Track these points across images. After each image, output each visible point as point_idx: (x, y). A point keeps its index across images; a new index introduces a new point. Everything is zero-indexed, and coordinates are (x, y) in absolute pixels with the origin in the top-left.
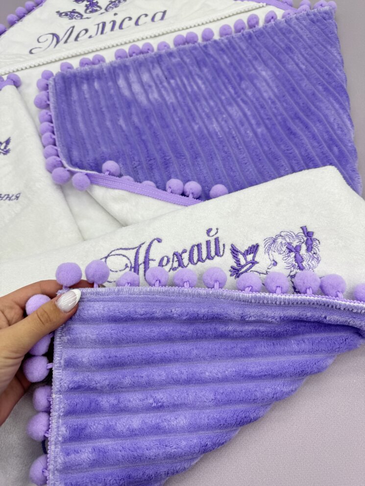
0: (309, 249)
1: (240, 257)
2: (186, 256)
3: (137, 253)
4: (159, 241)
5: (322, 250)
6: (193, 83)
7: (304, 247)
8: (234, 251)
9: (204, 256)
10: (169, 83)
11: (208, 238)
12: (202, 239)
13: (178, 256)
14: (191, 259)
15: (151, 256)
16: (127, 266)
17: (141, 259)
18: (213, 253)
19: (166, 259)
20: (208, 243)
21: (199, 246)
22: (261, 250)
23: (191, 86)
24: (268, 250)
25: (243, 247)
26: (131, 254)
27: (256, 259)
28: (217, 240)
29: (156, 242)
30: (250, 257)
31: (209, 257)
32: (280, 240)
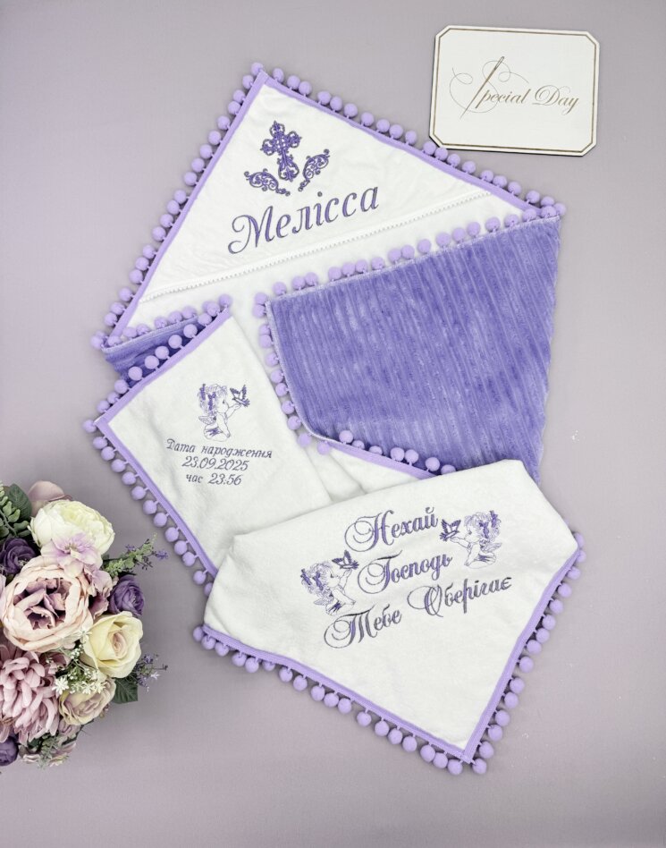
0: (493, 525)
1: (448, 527)
2: (411, 525)
3: (376, 521)
4: (392, 512)
5: (501, 527)
6: (409, 324)
7: (490, 524)
8: (444, 523)
9: (423, 525)
10: (386, 320)
11: (427, 515)
12: (423, 514)
13: (405, 525)
14: (414, 528)
15: (387, 523)
16: (370, 530)
17: (379, 526)
18: (429, 524)
19: (396, 527)
20: (426, 518)
21: (420, 519)
22: (462, 524)
23: (408, 328)
24: (466, 524)
25: (450, 522)
26: (372, 521)
27: (458, 529)
28: (433, 516)
29: (389, 513)
30: (454, 528)
31: (427, 527)
32: (475, 518)
